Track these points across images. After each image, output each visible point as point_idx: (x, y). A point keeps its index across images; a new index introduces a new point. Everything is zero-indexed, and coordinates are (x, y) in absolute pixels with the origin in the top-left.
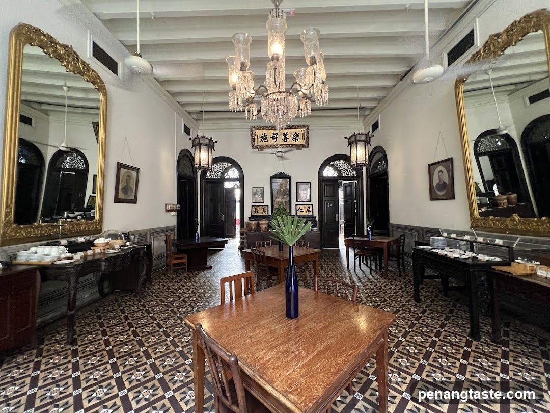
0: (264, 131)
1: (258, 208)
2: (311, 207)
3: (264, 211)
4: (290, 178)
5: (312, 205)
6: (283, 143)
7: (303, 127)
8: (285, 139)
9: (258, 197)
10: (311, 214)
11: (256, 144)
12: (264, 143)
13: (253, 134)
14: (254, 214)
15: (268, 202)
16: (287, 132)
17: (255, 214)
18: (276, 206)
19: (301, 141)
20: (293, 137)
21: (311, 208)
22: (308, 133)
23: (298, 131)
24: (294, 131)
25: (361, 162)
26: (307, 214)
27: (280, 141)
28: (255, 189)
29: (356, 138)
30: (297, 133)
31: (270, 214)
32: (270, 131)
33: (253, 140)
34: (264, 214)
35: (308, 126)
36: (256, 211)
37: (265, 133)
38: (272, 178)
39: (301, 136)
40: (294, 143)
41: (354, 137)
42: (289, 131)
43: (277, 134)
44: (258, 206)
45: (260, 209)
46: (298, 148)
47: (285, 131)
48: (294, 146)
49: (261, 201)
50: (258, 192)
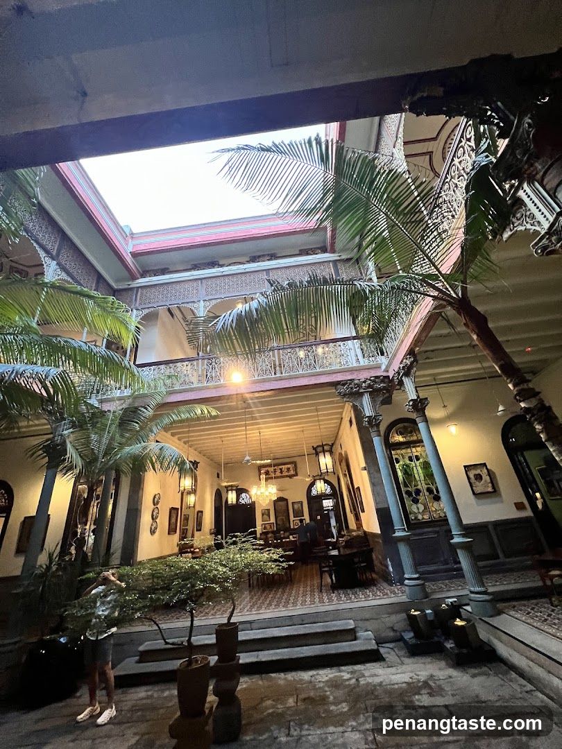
3: (271, 527)
4: (286, 500)
6: (280, 475)
7: (291, 463)
8: (281, 472)
9: (266, 517)
12: (268, 476)
13: (260, 472)
14: (263, 531)
15: (273, 520)
17: (265, 531)
19: (292, 472)
20: (286, 470)
22: (296, 466)
24: (286, 466)
27: (278, 474)
28: (263, 511)
30: (289, 467)
31: (275, 529)
32: (270, 468)
34: (271, 530)
35: (295, 462)
36: (265, 528)
37: (267, 470)
38: (275, 502)
39: (292, 468)
40: (287, 474)
42: (283, 466)
43: (276, 469)
44: (267, 524)
45: (268, 527)
46: (290, 477)
47: (281, 467)
48: (287, 476)
49: (268, 519)
50: (266, 513)
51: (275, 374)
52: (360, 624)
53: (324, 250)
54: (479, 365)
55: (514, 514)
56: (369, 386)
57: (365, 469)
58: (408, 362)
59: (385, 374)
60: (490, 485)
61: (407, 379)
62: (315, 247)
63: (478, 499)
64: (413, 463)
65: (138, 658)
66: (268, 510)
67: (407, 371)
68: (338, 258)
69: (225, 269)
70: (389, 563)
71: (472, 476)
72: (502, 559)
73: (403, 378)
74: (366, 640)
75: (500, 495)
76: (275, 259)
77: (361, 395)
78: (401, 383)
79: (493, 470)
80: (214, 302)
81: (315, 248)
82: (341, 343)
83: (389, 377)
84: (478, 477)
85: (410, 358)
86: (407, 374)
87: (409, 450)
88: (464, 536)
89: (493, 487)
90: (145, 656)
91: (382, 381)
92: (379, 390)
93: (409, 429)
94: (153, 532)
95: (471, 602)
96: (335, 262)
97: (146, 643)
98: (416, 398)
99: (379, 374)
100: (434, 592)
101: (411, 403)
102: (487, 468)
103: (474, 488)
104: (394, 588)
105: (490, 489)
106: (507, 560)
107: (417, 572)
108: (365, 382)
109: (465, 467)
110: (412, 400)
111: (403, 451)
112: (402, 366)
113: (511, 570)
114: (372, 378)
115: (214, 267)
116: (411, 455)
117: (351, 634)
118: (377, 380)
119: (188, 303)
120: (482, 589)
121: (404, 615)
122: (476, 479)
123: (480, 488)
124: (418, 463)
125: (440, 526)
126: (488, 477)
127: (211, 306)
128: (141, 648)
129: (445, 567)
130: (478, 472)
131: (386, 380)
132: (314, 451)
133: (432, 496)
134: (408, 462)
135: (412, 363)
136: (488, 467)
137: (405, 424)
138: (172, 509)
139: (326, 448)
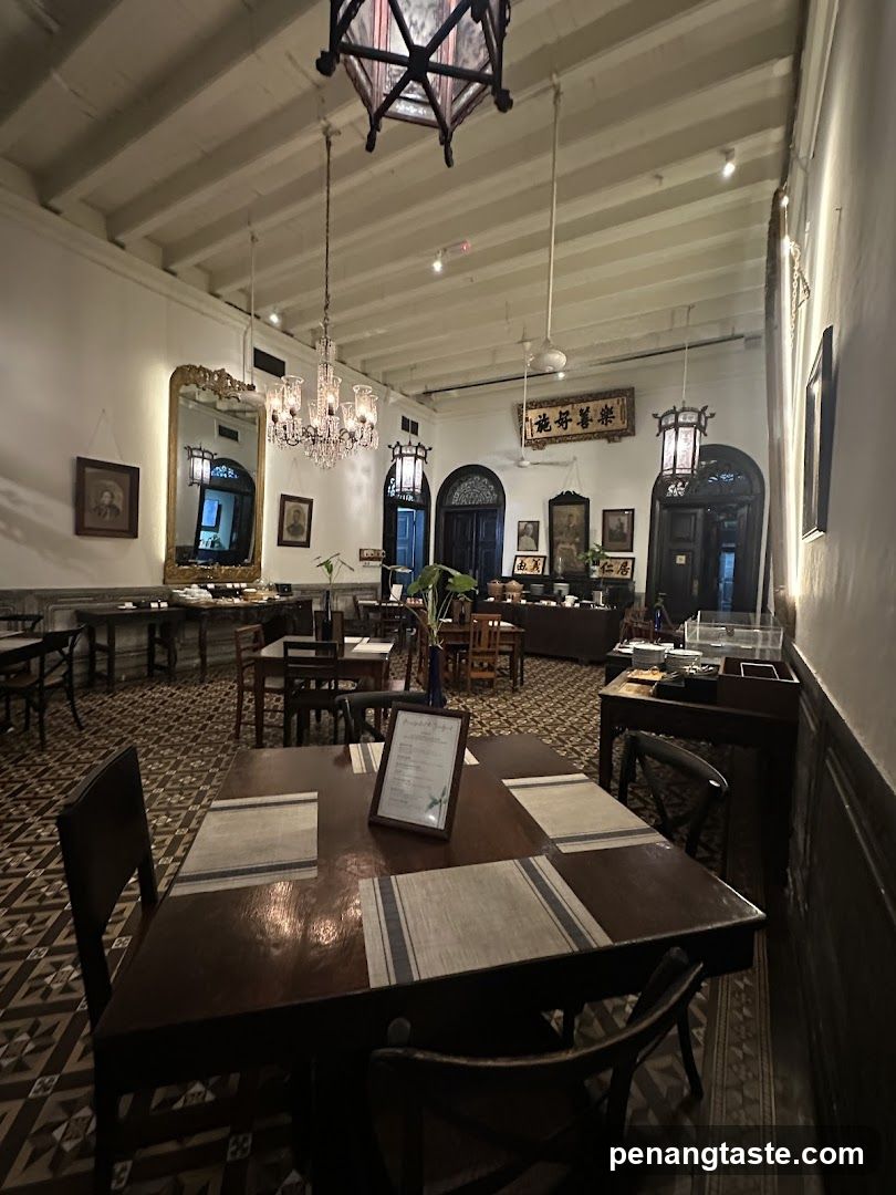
0: (542, 411)
1: (527, 561)
2: (630, 563)
4: (584, 502)
5: (633, 559)
6: (579, 430)
7: (619, 393)
8: (584, 422)
9: (527, 539)
10: (628, 576)
11: (529, 437)
12: (544, 434)
13: (521, 419)
14: (517, 572)
16: (588, 408)
17: (520, 572)
18: (558, 558)
19: (617, 423)
20: (599, 417)
21: (629, 566)
22: (632, 405)
23: (609, 403)
24: (602, 403)
25: (683, 472)
26: (619, 576)
27: (573, 428)
28: (522, 525)
29: (677, 419)
30: (609, 406)
31: (547, 573)
32: (553, 409)
34: (536, 572)
35: (632, 391)
37: (544, 415)
38: (553, 503)
39: (617, 412)
40: (602, 428)
41: (673, 416)
42: (591, 404)
43: (567, 413)
44: (527, 556)
46: (612, 436)
47: (584, 406)
48: (599, 435)
49: (533, 547)
50: (528, 531)
66: (536, 524)
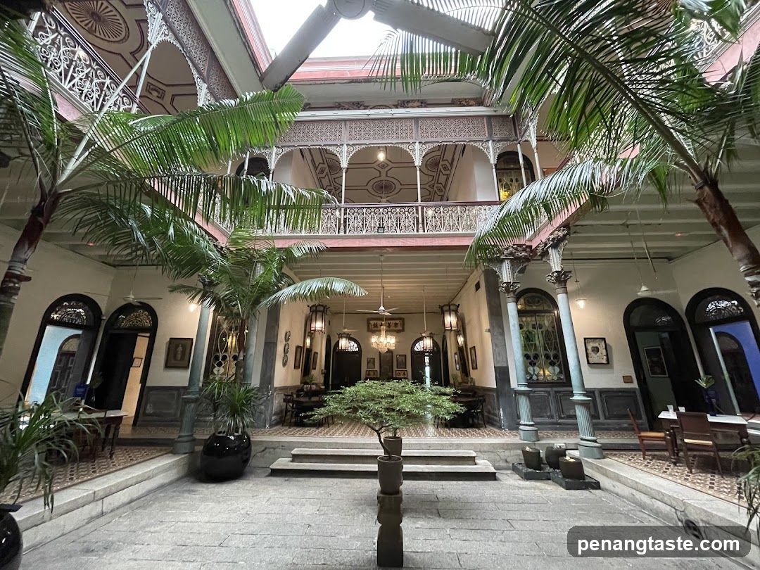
0: (375, 322)
2: (406, 372)
3: (374, 374)
4: (392, 352)
7: (400, 319)
8: (389, 327)
9: (371, 365)
10: (406, 377)
11: (371, 329)
12: (376, 329)
13: (368, 324)
14: (367, 376)
15: (377, 368)
16: (390, 322)
17: (369, 376)
18: (383, 371)
19: (399, 328)
20: (394, 325)
23: (397, 322)
26: (403, 376)
28: (369, 360)
31: (379, 376)
32: (379, 321)
33: (368, 326)
34: (374, 376)
35: (404, 319)
36: (369, 374)
39: (399, 325)
40: (395, 329)
43: (384, 323)
44: (371, 371)
45: (372, 373)
46: (397, 331)
49: (373, 368)
50: (371, 361)
51: (417, 231)
52: (479, 454)
53: (480, 103)
54: (629, 245)
55: (621, 385)
56: (511, 254)
57: (489, 331)
58: (561, 234)
59: (528, 244)
60: (605, 357)
61: (553, 250)
62: (469, 97)
63: (591, 368)
64: (536, 331)
65: (291, 459)
66: (374, 359)
67: (556, 243)
68: (494, 114)
69: (372, 111)
70: (501, 412)
71: (589, 348)
72: (602, 420)
73: (550, 250)
74: (483, 465)
75: (612, 367)
76: (425, 107)
77: (503, 260)
78: (545, 254)
79: (611, 345)
80: (358, 148)
81: (469, 99)
82: (487, 207)
83: (531, 247)
84: (596, 350)
85: (564, 230)
86: (555, 246)
87: (534, 319)
88: (584, 395)
89: (608, 359)
90: (296, 458)
91: (524, 250)
92: (519, 259)
93: (537, 299)
94: (284, 364)
95: (579, 447)
96: (489, 117)
97: (295, 449)
98: (560, 270)
99: (522, 243)
100: (543, 438)
101: (555, 274)
102: (605, 342)
103: (589, 359)
104: (503, 431)
105: (604, 361)
106: (605, 421)
107: (532, 421)
108: (507, 249)
109: (585, 339)
110: (556, 272)
111: (529, 319)
112: (552, 237)
113: (608, 429)
114: (515, 246)
115: (359, 108)
116: (534, 323)
117: (471, 460)
118: (519, 248)
119: (330, 145)
120: (593, 438)
121: (520, 452)
122: (593, 351)
123: (595, 358)
124: (540, 331)
125: (551, 387)
126: (604, 351)
127: (355, 151)
128: (293, 452)
129: (550, 421)
130: (596, 345)
131: (528, 249)
132: (440, 310)
133: (549, 361)
134: (531, 329)
135: (565, 236)
136: (607, 342)
137: (534, 294)
138: (298, 347)
139: (452, 307)
